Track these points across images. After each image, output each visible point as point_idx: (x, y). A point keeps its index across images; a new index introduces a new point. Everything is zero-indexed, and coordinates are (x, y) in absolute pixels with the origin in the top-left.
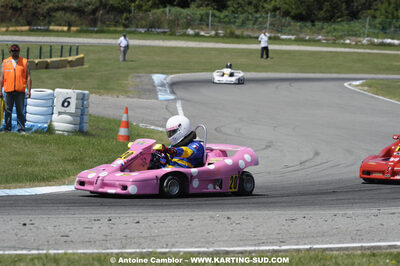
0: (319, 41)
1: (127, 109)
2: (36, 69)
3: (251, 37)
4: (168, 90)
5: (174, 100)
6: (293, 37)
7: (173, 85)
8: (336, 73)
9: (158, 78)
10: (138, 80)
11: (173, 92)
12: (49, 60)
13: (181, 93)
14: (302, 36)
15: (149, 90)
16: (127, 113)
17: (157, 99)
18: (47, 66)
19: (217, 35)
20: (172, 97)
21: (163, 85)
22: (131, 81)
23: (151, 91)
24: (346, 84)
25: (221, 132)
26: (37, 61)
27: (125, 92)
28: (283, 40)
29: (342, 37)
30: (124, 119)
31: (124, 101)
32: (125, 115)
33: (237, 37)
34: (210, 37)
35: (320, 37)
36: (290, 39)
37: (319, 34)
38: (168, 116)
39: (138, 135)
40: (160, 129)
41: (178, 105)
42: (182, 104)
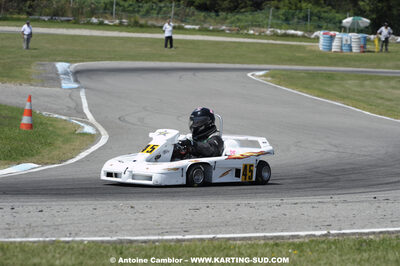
0: (223, 31)
1: (30, 97)
3: (155, 27)
4: (72, 79)
5: (78, 89)
6: (197, 27)
7: (77, 74)
8: (239, 63)
9: (61, 66)
10: (42, 68)
11: (76, 81)
13: (84, 81)
14: (206, 26)
15: (52, 79)
16: (30, 100)
17: (61, 87)
19: (121, 24)
20: (76, 85)
21: (66, 73)
22: (35, 68)
23: (54, 79)
24: (249, 75)
25: (124, 121)
27: (29, 80)
28: (186, 29)
29: (246, 28)
30: (27, 107)
31: (27, 89)
32: (28, 103)
33: (142, 26)
34: (115, 25)
35: (224, 27)
36: (194, 29)
37: (222, 24)
38: (72, 105)
39: (41, 123)
40: (64, 118)
41: (82, 94)
42: (86, 93)
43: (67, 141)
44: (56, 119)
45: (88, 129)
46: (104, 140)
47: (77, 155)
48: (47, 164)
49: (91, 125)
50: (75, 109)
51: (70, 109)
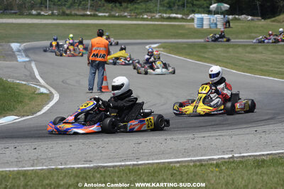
0: (125, 16)
3: (77, 15)
4: (24, 55)
5: (30, 61)
6: (107, 14)
7: (27, 51)
9: (15, 46)
10: (1, 48)
11: (27, 56)
13: (33, 56)
14: (113, 13)
15: (10, 55)
17: (17, 61)
19: (53, 14)
20: (27, 59)
21: (19, 51)
23: (12, 55)
24: (147, 47)
25: (66, 83)
28: (99, 16)
33: (67, 15)
34: (48, 15)
35: (126, 14)
36: (105, 16)
38: (28, 73)
39: (10, 87)
40: (24, 83)
41: (33, 65)
42: (36, 64)
43: (32, 99)
44: (18, 84)
45: (43, 90)
46: (56, 98)
47: (42, 108)
48: (23, 116)
49: (44, 87)
50: (30, 76)
51: (26, 76)
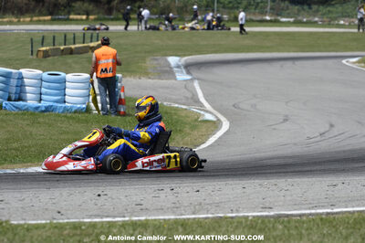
0: (316, 22)
2: (62, 55)
3: (253, 20)
4: (184, 72)
5: (191, 79)
6: (292, 20)
7: (188, 67)
9: (173, 60)
10: (156, 62)
11: (188, 73)
12: (73, 47)
13: (196, 73)
14: (299, 18)
15: (167, 72)
17: (176, 79)
18: (71, 52)
20: (189, 77)
21: (178, 67)
22: (150, 63)
23: (169, 72)
24: (344, 61)
25: (239, 108)
26: (62, 48)
27: (146, 74)
28: (283, 22)
29: (336, 18)
31: (145, 81)
35: (316, 19)
36: (289, 22)
37: (315, 16)
38: (189, 95)
39: (166, 113)
40: (184, 107)
41: (196, 84)
42: (199, 83)
43: (194, 127)
44: (177, 109)
45: (208, 117)
46: (226, 126)
47: (207, 140)
49: (210, 113)
50: (192, 98)
51: (187, 98)
